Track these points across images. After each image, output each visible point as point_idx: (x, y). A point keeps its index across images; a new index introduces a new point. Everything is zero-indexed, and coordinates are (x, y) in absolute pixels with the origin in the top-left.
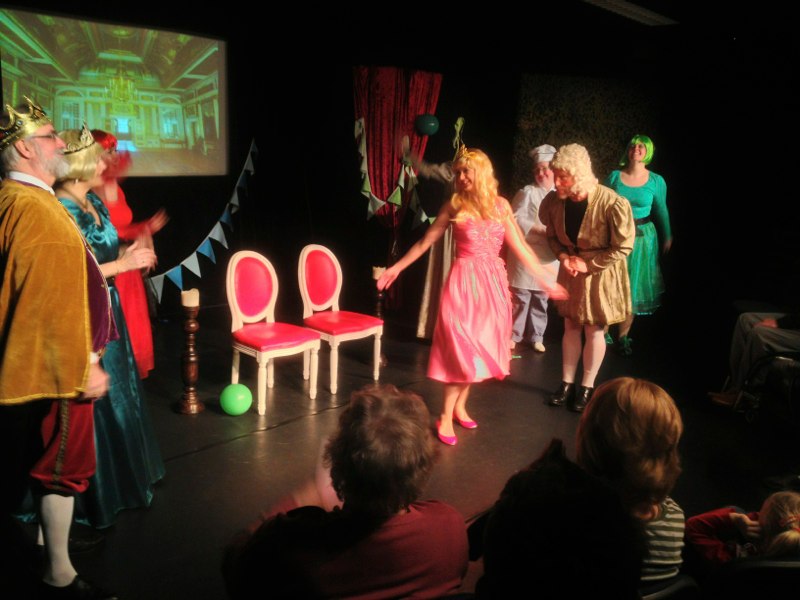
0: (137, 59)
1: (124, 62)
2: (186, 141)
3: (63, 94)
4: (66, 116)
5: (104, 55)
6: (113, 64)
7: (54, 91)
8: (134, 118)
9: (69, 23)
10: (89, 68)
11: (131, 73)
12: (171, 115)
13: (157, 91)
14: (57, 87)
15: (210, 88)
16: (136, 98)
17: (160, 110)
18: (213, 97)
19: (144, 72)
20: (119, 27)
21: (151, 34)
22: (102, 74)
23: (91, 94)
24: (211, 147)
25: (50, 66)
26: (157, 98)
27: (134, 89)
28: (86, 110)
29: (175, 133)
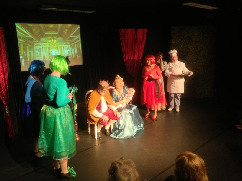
0: (56, 33)
1: (53, 35)
2: (72, 56)
3: (36, 46)
4: (37, 52)
5: (47, 33)
6: (50, 35)
7: (33, 45)
8: (57, 50)
9: (36, 25)
10: (43, 37)
11: (55, 37)
12: (68, 48)
13: (62, 42)
14: (34, 44)
15: (78, 39)
16: (57, 44)
17: (64, 47)
18: (79, 42)
19: (59, 37)
20: (50, 24)
21: (60, 25)
22: (46, 39)
23: (44, 45)
24: (80, 56)
25: (32, 38)
26: (63, 44)
27: (56, 42)
28: (43, 50)
29: (69, 54)
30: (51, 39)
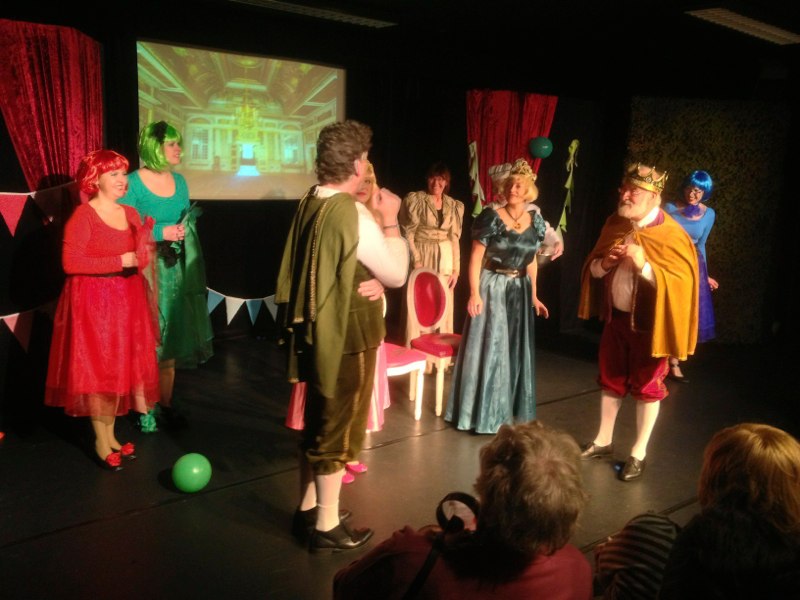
0: (263, 88)
1: (250, 91)
2: (305, 166)
3: (194, 121)
4: (196, 142)
5: (232, 84)
6: (240, 93)
7: (185, 118)
8: (258, 144)
9: (200, 54)
10: (218, 97)
11: (256, 101)
12: (292, 142)
13: (278, 118)
14: (189, 114)
15: (329, 114)
16: (260, 125)
17: (282, 137)
19: (268, 99)
20: (246, 57)
21: (275, 64)
22: (229, 102)
23: (220, 121)
25: (182, 94)
26: (280, 124)
27: (259, 117)
28: (214, 136)
29: (295, 159)
30: (244, 107)
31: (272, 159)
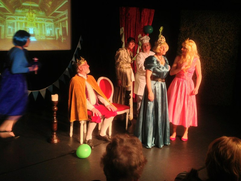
0: (37, 5)
1: (32, 7)
2: (55, 37)
3: (9, 19)
4: (10, 27)
5: (24, 4)
6: (28, 7)
7: (5, 18)
8: (36, 28)
10: (19, 9)
11: (34, 11)
12: (50, 27)
13: (44, 17)
14: (7, 16)
15: (65, 16)
16: (36, 20)
17: (45, 25)
18: (66, 20)
19: (39, 10)
22: (23, 11)
23: (19, 19)
24: (65, 39)
25: (4, 8)
26: (44, 20)
27: (36, 17)
28: (17, 25)
29: (51, 34)
30: (29, 13)
31: (41, 34)
